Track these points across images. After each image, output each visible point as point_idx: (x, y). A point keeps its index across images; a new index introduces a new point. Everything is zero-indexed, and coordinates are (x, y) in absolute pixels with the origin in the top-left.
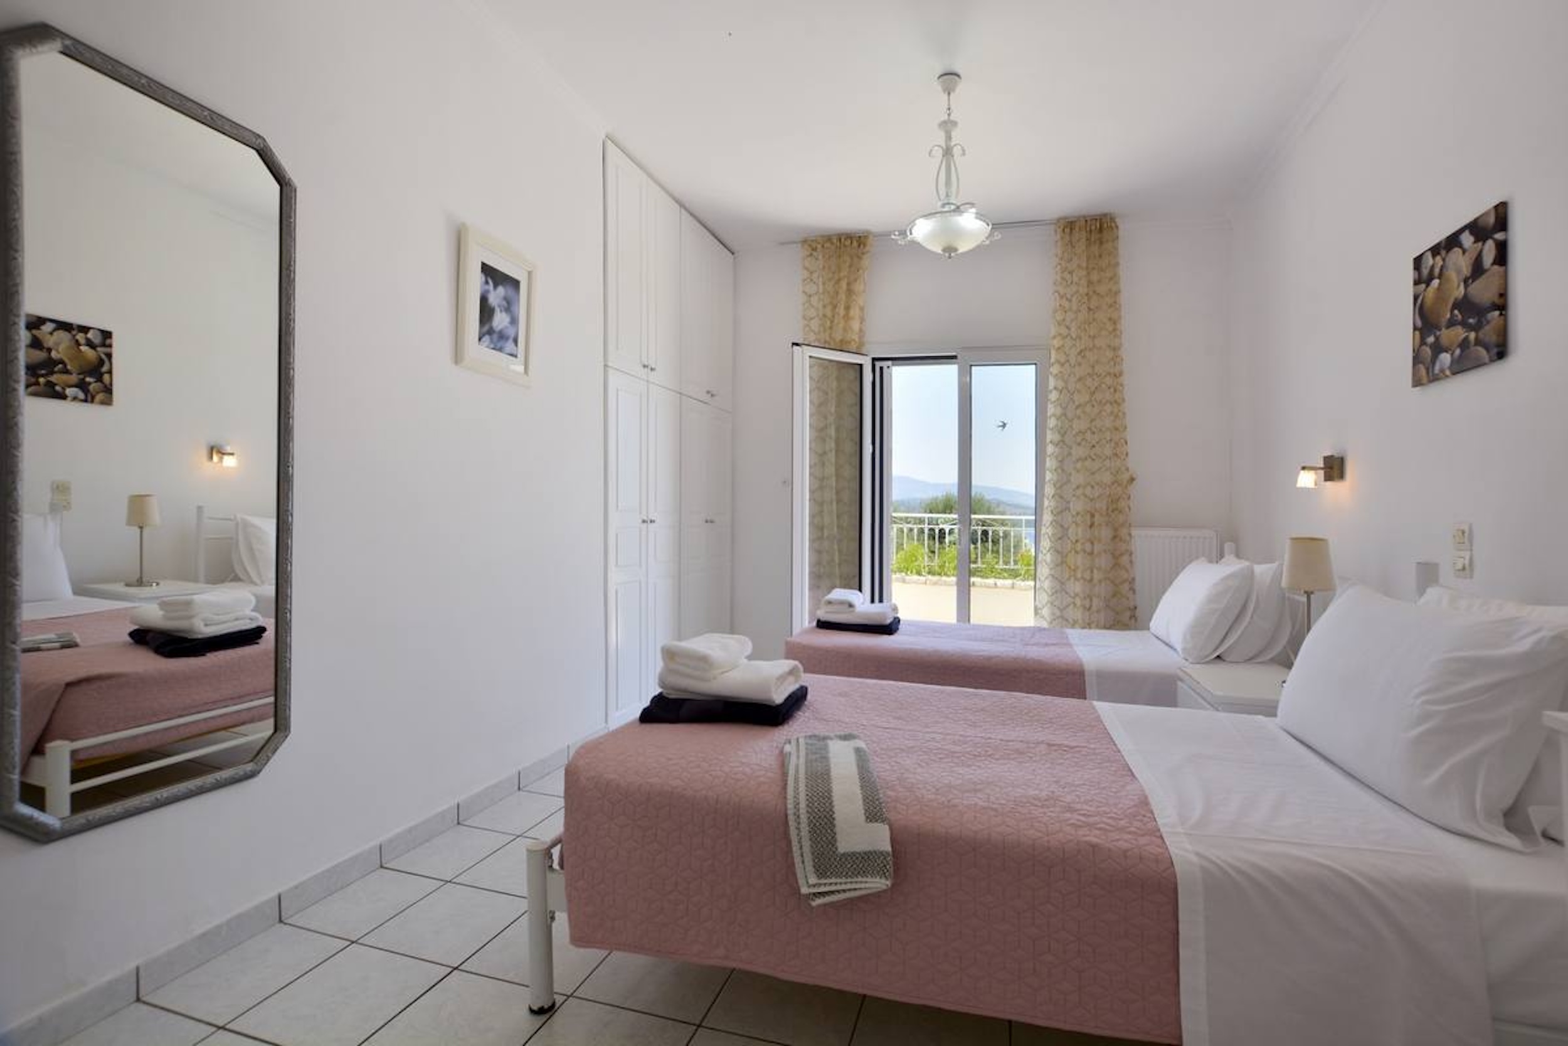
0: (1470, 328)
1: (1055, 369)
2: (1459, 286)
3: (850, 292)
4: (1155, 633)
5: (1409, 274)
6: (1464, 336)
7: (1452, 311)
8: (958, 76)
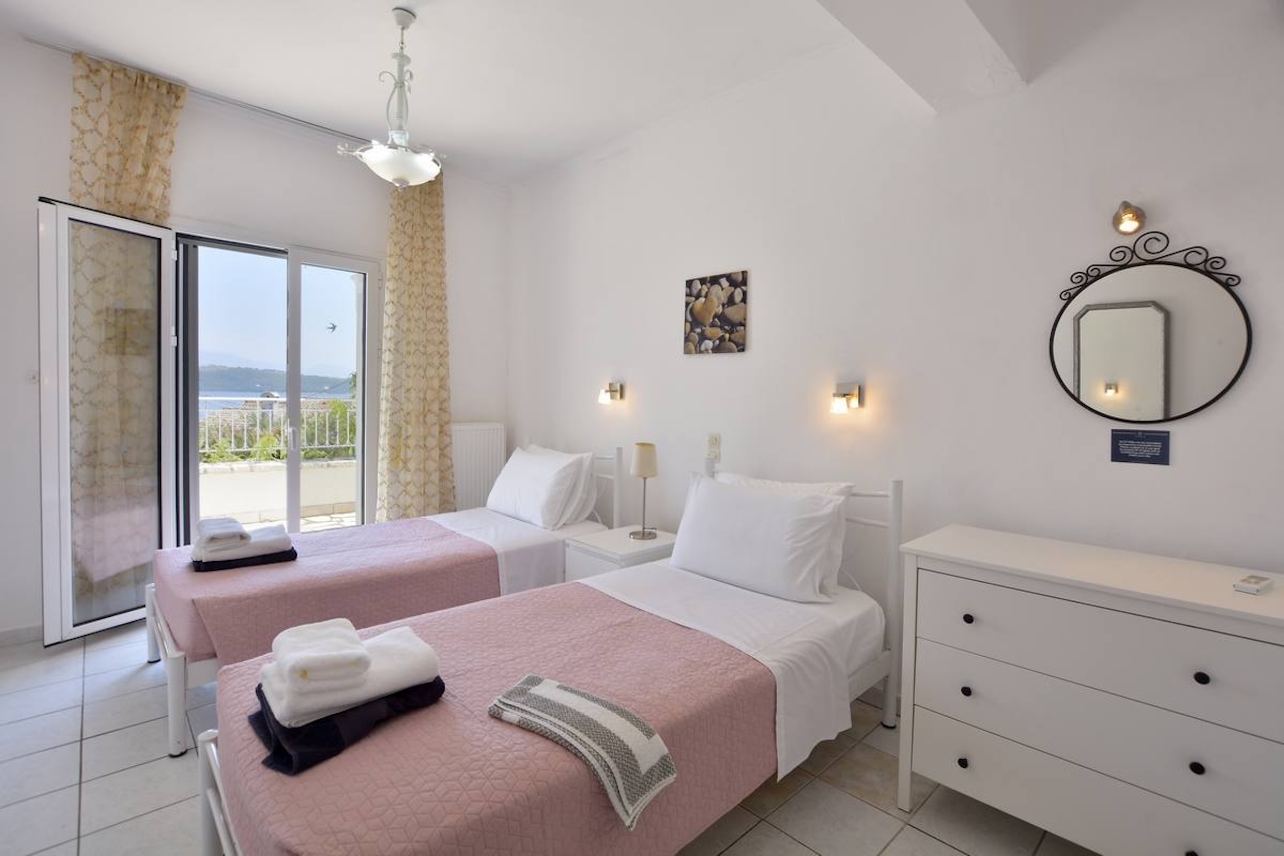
0: (727, 332)
1: (390, 285)
2: (718, 306)
3: (151, 146)
4: (492, 508)
5: (683, 289)
6: (722, 334)
7: (713, 318)
8: (414, 15)
